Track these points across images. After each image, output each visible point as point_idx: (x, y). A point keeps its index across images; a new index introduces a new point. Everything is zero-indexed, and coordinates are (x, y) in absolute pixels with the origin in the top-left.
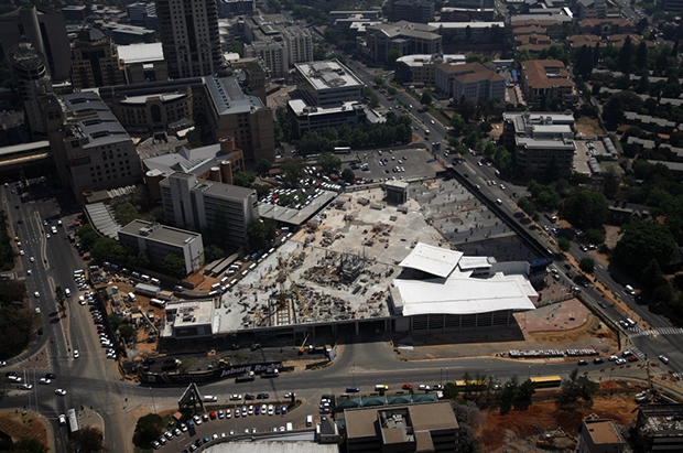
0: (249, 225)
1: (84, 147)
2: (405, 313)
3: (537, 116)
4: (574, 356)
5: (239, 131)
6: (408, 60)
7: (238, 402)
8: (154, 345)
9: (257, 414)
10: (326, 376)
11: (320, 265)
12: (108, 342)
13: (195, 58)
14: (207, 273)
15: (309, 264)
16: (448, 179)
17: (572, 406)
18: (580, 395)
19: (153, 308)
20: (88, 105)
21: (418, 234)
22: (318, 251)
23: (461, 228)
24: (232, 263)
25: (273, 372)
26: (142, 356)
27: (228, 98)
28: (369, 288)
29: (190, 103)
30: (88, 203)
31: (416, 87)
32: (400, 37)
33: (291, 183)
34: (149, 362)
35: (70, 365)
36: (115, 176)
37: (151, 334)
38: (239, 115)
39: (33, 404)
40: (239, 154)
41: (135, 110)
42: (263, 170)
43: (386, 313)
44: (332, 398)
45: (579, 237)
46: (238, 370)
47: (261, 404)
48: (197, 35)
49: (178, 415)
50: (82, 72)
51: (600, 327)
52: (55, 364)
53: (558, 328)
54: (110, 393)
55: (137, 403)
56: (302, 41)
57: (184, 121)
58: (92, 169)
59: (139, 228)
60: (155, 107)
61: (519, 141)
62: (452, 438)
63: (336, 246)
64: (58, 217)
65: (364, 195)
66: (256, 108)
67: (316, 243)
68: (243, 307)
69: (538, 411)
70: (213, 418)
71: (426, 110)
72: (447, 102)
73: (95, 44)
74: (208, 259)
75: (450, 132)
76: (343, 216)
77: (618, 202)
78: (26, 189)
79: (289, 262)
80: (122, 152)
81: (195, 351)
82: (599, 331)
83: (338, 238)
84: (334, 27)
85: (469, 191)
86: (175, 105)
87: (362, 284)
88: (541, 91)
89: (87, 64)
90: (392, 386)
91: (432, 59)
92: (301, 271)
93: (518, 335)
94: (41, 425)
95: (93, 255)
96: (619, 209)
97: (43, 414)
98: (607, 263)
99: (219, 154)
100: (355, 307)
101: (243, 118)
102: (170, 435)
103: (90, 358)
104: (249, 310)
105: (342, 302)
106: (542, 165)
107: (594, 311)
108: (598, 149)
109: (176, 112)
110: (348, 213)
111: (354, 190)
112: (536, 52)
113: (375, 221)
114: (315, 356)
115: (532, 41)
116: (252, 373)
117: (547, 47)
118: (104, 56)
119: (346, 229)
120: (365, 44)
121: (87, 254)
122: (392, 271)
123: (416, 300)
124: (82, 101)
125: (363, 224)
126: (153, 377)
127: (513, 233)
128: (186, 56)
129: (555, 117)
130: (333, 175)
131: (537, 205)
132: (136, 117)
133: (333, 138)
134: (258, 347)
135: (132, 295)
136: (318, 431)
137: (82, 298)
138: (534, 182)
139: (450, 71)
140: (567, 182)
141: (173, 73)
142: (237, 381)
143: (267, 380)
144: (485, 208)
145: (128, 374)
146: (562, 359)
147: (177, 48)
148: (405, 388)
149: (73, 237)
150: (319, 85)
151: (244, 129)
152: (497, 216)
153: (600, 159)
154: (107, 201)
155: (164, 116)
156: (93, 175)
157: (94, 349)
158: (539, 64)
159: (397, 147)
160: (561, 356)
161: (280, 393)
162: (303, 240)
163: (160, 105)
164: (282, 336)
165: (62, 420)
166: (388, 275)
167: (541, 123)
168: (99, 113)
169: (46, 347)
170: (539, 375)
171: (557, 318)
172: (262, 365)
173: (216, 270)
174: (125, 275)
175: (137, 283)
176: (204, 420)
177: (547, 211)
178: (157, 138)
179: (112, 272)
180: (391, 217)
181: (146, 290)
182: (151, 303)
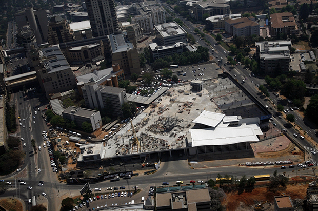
0: (123, 106)
1: (48, 73)
2: (193, 145)
3: (271, 43)
4: (279, 164)
5: (122, 60)
6: (212, 19)
7: (111, 191)
8: (75, 165)
9: (119, 196)
10: (154, 178)
11: (156, 124)
12: (54, 164)
13: (105, 26)
14: (103, 130)
15: (150, 123)
16: (224, 78)
17: (275, 189)
18: (280, 184)
19: (76, 147)
20: (53, 52)
21: (205, 106)
22: (156, 117)
23: (227, 102)
24: (115, 125)
25: (128, 176)
26: (69, 170)
27: (118, 45)
28: (178, 134)
29: (102, 48)
30: (51, 99)
31: (216, 32)
32: (209, 7)
33: (148, 84)
34: (72, 173)
35: (36, 176)
36: (64, 86)
37: (74, 160)
38: (122, 52)
39: (18, 194)
40: (121, 72)
41: (76, 53)
42: (134, 79)
43: (184, 146)
44: (155, 188)
45: (289, 104)
46: (112, 176)
47: (121, 192)
48: (105, 15)
49: (82, 198)
50: (53, 37)
51: (295, 149)
52: (30, 175)
53: (273, 150)
54: (53, 188)
55: (64, 193)
56: (159, 13)
57: (100, 57)
58: (53, 83)
59: (72, 110)
60: (85, 51)
61: (261, 56)
62: (208, 206)
63: (165, 114)
64: (38, 107)
65: (181, 88)
66: (130, 49)
67: (155, 113)
68: (116, 146)
69: (257, 192)
70: (98, 199)
71: (219, 43)
72: (230, 39)
73: (58, 23)
74: (104, 123)
75: (229, 54)
76: (169, 99)
77: (311, 84)
78: (26, 94)
79: (141, 123)
80: (66, 74)
81: (94, 167)
82: (295, 151)
83: (166, 110)
84: (179, 5)
85: (234, 83)
86: (94, 50)
87: (175, 132)
88: (279, 29)
89: (55, 33)
90: (185, 181)
91: (224, 17)
92: (146, 127)
93: (251, 155)
94: (20, 204)
95: (51, 124)
96: (312, 88)
97: (22, 199)
98: (304, 116)
99: (112, 72)
100: (170, 143)
101: (124, 54)
102: (77, 207)
103: (46, 173)
104: (119, 146)
105: (164, 141)
106: (273, 68)
107: (293, 141)
108: (306, 57)
109: (95, 53)
110: (172, 97)
111: (177, 86)
112: (279, 9)
113: (185, 101)
114: (150, 168)
115: (278, 3)
116: (118, 177)
117: (285, 6)
118: (63, 29)
119: (170, 105)
120: (192, 12)
121: (49, 123)
122: (190, 125)
123: (199, 139)
124: (51, 51)
125: (179, 102)
126: (72, 180)
127: (253, 103)
128: (101, 26)
129: (281, 43)
130: (168, 79)
131: (269, 88)
132: (77, 56)
133: (169, 61)
134: (123, 164)
135: (67, 142)
136: (144, 204)
137: (44, 144)
138: (268, 77)
139: (231, 23)
140: (285, 76)
141: (95, 34)
142: (111, 181)
143: (125, 180)
144: (241, 91)
145: (62, 179)
146: (273, 166)
147: (96, 22)
148: (191, 182)
149: (43, 116)
150: (165, 35)
151: (125, 59)
152: (246, 95)
153: (306, 62)
154: (60, 98)
155: (90, 55)
156: (53, 86)
157: (48, 168)
158: (279, 16)
159: (202, 63)
160: (273, 164)
161: (130, 186)
162: (149, 112)
163: (88, 50)
164: (135, 159)
165: (30, 201)
166: (187, 127)
167: (273, 46)
168: (57, 56)
169: (26, 168)
170: (260, 174)
171: (273, 145)
172: (123, 173)
173: (107, 128)
174: (65, 132)
175: (70, 136)
176: (94, 200)
177: (274, 91)
178: (87, 66)
179: (60, 131)
180: (193, 98)
181: (74, 139)
182: (76, 145)
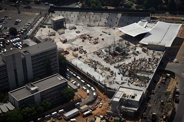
125: (75, 39)
144: (92, 13)
162: (73, 57)
180: (76, 32)
181: (73, 114)
182: (84, 116)
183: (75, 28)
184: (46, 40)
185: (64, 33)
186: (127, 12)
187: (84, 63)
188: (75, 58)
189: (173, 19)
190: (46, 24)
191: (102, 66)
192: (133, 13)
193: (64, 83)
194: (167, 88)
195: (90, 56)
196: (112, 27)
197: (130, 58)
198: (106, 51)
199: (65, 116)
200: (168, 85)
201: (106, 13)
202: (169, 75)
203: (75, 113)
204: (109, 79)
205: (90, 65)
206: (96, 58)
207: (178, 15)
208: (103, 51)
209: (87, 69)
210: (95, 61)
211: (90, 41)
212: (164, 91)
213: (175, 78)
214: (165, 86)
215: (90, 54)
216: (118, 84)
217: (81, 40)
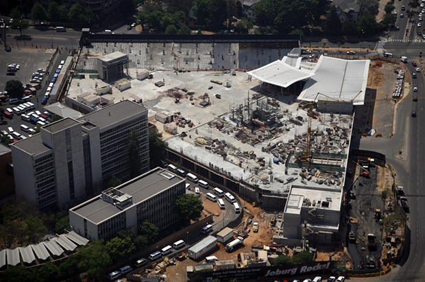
16: (88, 46)
67: (181, 129)
180: (156, 85)
181: (207, 247)
182: (230, 251)
183: (151, 77)
184: (95, 103)
185: (130, 87)
186: (250, 41)
187: (196, 145)
188: (172, 137)
189: (340, 52)
190: (83, 71)
191: (234, 149)
192: (263, 41)
193: (179, 184)
194: (377, 186)
195: (204, 132)
196: (228, 71)
197: (288, 130)
198: (234, 120)
199: (192, 252)
200: (376, 180)
201: (204, 43)
202: (372, 160)
203: (211, 244)
204: (259, 174)
205: (210, 149)
206: (216, 135)
207: (346, 43)
208: (227, 119)
209: (206, 158)
210: (217, 140)
211: (192, 102)
212: (372, 192)
213: (386, 165)
214: (371, 183)
215: (202, 127)
216: (282, 182)
217: (173, 100)
